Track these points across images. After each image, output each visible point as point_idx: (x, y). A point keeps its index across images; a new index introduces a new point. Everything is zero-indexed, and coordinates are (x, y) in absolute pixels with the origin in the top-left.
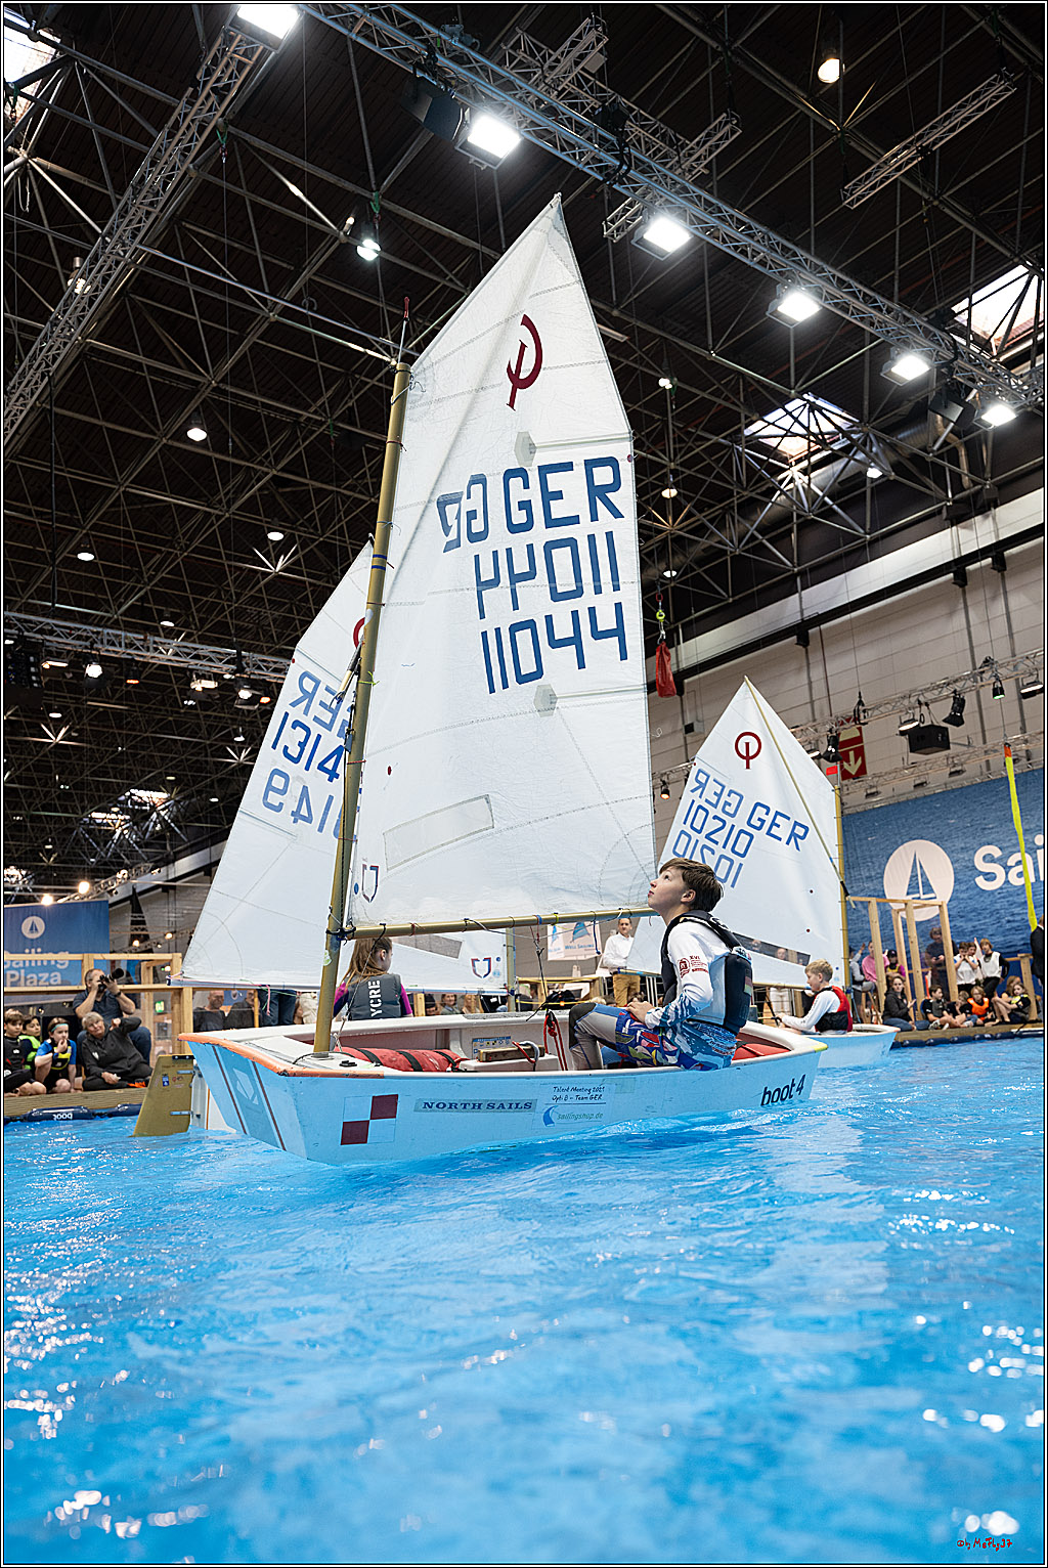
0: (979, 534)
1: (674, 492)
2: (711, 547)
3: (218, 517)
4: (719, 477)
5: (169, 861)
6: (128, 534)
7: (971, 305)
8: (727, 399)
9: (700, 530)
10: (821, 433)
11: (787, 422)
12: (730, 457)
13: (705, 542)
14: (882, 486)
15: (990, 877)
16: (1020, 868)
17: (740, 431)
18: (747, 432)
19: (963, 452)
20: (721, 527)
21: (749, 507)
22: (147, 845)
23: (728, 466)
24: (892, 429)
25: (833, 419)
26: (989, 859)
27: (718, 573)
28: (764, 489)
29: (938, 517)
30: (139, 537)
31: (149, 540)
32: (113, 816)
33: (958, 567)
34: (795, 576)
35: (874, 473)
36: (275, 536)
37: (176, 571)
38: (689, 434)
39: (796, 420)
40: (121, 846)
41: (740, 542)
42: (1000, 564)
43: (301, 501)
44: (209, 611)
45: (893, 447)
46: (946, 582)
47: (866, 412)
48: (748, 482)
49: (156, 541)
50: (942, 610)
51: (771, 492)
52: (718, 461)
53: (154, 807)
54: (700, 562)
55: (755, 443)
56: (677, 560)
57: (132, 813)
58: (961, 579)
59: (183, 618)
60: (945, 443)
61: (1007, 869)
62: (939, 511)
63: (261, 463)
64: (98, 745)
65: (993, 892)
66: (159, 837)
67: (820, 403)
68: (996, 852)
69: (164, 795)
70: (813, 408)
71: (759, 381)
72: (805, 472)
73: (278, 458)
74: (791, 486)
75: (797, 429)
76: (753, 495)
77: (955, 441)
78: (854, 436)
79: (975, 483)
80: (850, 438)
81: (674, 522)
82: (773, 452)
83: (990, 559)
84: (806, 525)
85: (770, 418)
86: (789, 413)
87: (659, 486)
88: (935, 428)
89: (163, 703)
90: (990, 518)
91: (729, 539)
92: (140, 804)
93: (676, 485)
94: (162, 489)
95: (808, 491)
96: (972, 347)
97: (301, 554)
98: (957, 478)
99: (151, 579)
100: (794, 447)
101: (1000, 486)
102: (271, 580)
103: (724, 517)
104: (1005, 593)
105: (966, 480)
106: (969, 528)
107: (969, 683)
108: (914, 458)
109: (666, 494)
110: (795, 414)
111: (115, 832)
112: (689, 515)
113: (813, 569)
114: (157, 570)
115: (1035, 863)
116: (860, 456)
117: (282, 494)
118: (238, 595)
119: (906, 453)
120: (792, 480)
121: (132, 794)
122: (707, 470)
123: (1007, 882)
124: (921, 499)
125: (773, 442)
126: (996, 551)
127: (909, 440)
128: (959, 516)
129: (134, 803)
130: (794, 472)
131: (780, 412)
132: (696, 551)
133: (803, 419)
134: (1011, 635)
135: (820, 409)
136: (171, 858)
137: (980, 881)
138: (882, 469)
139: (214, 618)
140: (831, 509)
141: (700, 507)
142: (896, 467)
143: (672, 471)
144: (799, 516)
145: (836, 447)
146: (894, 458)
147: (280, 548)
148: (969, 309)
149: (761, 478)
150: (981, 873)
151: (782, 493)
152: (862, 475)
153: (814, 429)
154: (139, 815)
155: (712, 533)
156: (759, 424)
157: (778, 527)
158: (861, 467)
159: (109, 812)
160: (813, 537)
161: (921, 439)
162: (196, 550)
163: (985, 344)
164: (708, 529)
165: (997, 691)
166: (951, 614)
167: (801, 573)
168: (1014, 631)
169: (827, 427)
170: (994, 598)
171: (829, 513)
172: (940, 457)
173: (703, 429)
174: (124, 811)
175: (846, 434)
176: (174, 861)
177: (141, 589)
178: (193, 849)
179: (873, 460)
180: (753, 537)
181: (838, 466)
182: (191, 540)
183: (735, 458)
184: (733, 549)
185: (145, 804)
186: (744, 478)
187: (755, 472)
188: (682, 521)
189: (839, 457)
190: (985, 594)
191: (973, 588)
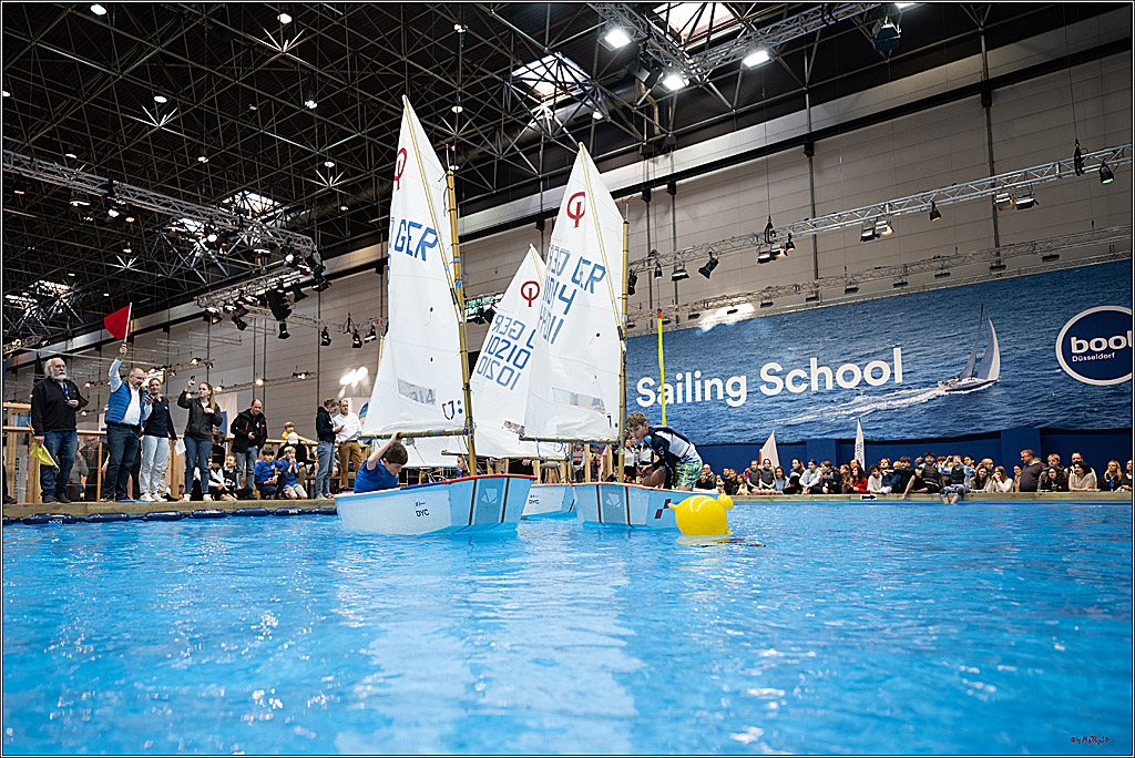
0: (661, 167)
1: (460, 109)
2: (484, 152)
3: (115, 78)
4: (492, 103)
5: (68, 337)
6: (39, 81)
7: (669, 8)
8: (501, 47)
9: (477, 139)
10: (564, 82)
11: (542, 71)
12: (502, 90)
13: (480, 149)
14: (602, 125)
15: (646, 398)
16: (666, 394)
17: (508, 72)
18: (514, 74)
19: (657, 110)
20: (492, 139)
21: (513, 128)
22: (52, 324)
23: (499, 96)
24: (612, 87)
25: (573, 73)
26: (646, 386)
27: (488, 171)
28: (523, 116)
29: (635, 153)
30: (49, 85)
31: (59, 88)
32: (24, 299)
33: (646, 187)
34: (539, 180)
35: (597, 115)
36: (160, 99)
37: (79, 114)
38: (474, 69)
39: (548, 70)
40: (29, 322)
41: (504, 151)
42: (672, 190)
43: (182, 76)
44: (105, 151)
45: (611, 99)
46: (637, 197)
47: (595, 71)
48: (512, 110)
49: (64, 90)
51: (527, 120)
52: (493, 91)
53: (58, 296)
54: (476, 162)
55: (519, 82)
56: (460, 159)
57: (40, 298)
58: (647, 197)
59: (85, 153)
60: (645, 101)
61: (657, 393)
62: (637, 148)
63: (150, 41)
64: (13, 243)
65: (646, 408)
66: (62, 318)
67: (566, 60)
68: (652, 383)
69: (67, 288)
70: (561, 63)
71: (524, 38)
72: (551, 108)
73: (163, 40)
74: (542, 117)
75: (548, 76)
76: (516, 119)
77: (652, 101)
78: (587, 88)
79: (662, 132)
80: (584, 89)
81: (459, 130)
82: (530, 90)
83: (666, 186)
84: (549, 145)
85: (531, 66)
86: (544, 65)
87: (450, 104)
88: (640, 91)
89: (66, 217)
90: (669, 158)
91: (497, 148)
92: (46, 292)
93: (461, 104)
94: (69, 50)
95: (552, 121)
96: (668, 36)
97: (180, 115)
98: (650, 126)
99: (58, 118)
100: (545, 89)
101: (678, 136)
102: (155, 132)
103: (494, 133)
104: (674, 209)
105: (657, 129)
106: (656, 162)
107: (641, 266)
108: (625, 109)
109: (454, 109)
110: (548, 66)
111: (24, 312)
112: (470, 127)
113: (551, 177)
114: (63, 113)
115: (675, 391)
116: (589, 103)
117: (168, 68)
118: (129, 141)
119: (620, 105)
120: (543, 113)
121: (39, 284)
122: (485, 97)
123: (656, 402)
124: (627, 138)
125: (531, 84)
126: (671, 180)
127: (623, 95)
128: (649, 154)
129: (42, 291)
130: (544, 107)
131: (538, 63)
132: (473, 154)
133: (553, 70)
134: (675, 238)
135: (565, 65)
136: (70, 335)
137: (639, 400)
138: (602, 113)
139: (108, 157)
140: (567, 136)
141: (478, 122)
142: (612, 113)
143: (460, 93)
144: (545, 139)
145: (574, 93)
146: (612, 107)
147: (164, 109)
148: (668, 10)
149: (521, 107)
150: (641, 395)
151: (535, 121)
152: (590, 115)
153: (560, 79)
154: (46, 301)
155: (486, 143)
156: (523, 69)
157: (530, 144)
158: (590, 111)
159: (20, 295)
160: (553, 155)
161: (630, 97)
162: (94, 101)
163: (677, 37)
164: (483, 139)
165: (658, 274)
166: (638, 219)
167: (544, 179)
168: (677, 235)
169: (568, 78)
170: (667, 212)
171: (565, 139)
172: (642, 110)
173: (483, 66)
174: (33, 296)
175: (581, 86)
176: (72, 338)
177: (49, 126)
178: (86, 330)
179: (597, 106)
180: (513, 149)
181: (573, 107)
182: (92, 92)
183: (505, 92)
184: (499, 155)
185: (51, 292)
186: (509, 106)
187: (518, 102)
188: (465, 130)
189: (574, 102)
190: (661, 208)
191: (655, 205)
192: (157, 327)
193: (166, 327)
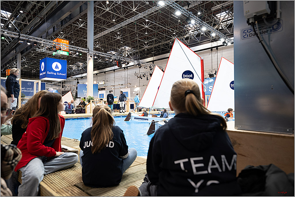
0: (215, 44)
33: (211, 48)
42: (217, 49)
46: (210, 50)
50: (208, 54)
53: (81, 65)
58: (212, 50)
62: (210, 40)
68: (212, 87)
79: (215, 37)
90: (216, 42)
98: (212, 36)
106: (214, 43)
113: (191, 45)
116: (200, 31)
124: (208, 38)
126: (217, 47)
128: (212, 41)
130: (190, 31)
136: (83, 73)
137: (210, 90)
138: (203, 33)
166: (210, 54)
167: (189, 45)
170: (216, 53)
176: (83, 74)
180: (184, 40)
190: (215, 52)
191: (213, 52)
192: (103, 72)
193: (105, 72)
